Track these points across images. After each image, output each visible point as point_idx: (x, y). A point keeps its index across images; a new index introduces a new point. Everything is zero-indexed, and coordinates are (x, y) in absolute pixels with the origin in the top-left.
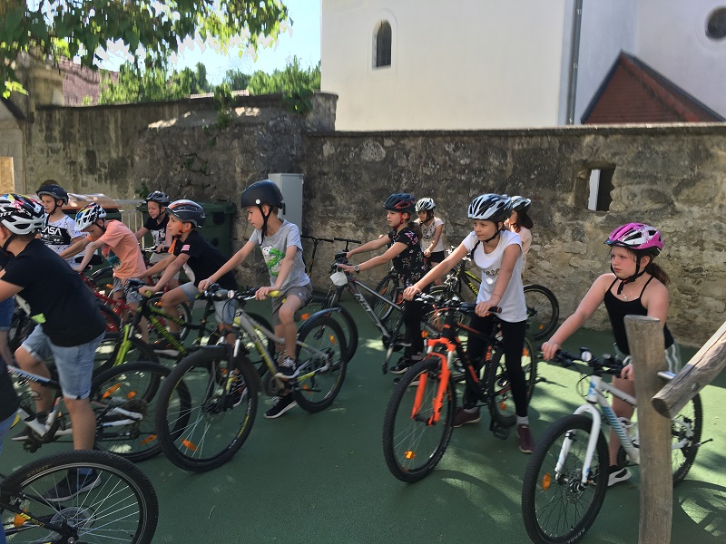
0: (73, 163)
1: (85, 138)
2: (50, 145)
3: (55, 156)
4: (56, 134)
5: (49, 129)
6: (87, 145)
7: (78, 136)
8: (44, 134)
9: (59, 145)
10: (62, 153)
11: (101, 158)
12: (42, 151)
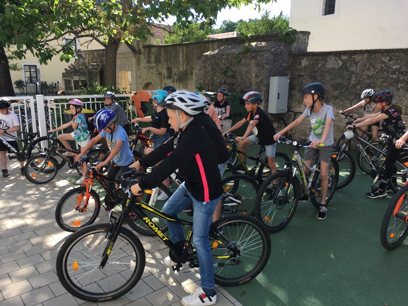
0: (160, 74)
1: (166, 61)
2: (149, 65)
3: (151, 70)
4: (152, 59)
5: (149, 57)
6: (168, 65)
7: (163, 60)
8: (146, 59)
9: (154, 65)
10: (155, 69)
11: (174, 70)
12: (145, 68)
